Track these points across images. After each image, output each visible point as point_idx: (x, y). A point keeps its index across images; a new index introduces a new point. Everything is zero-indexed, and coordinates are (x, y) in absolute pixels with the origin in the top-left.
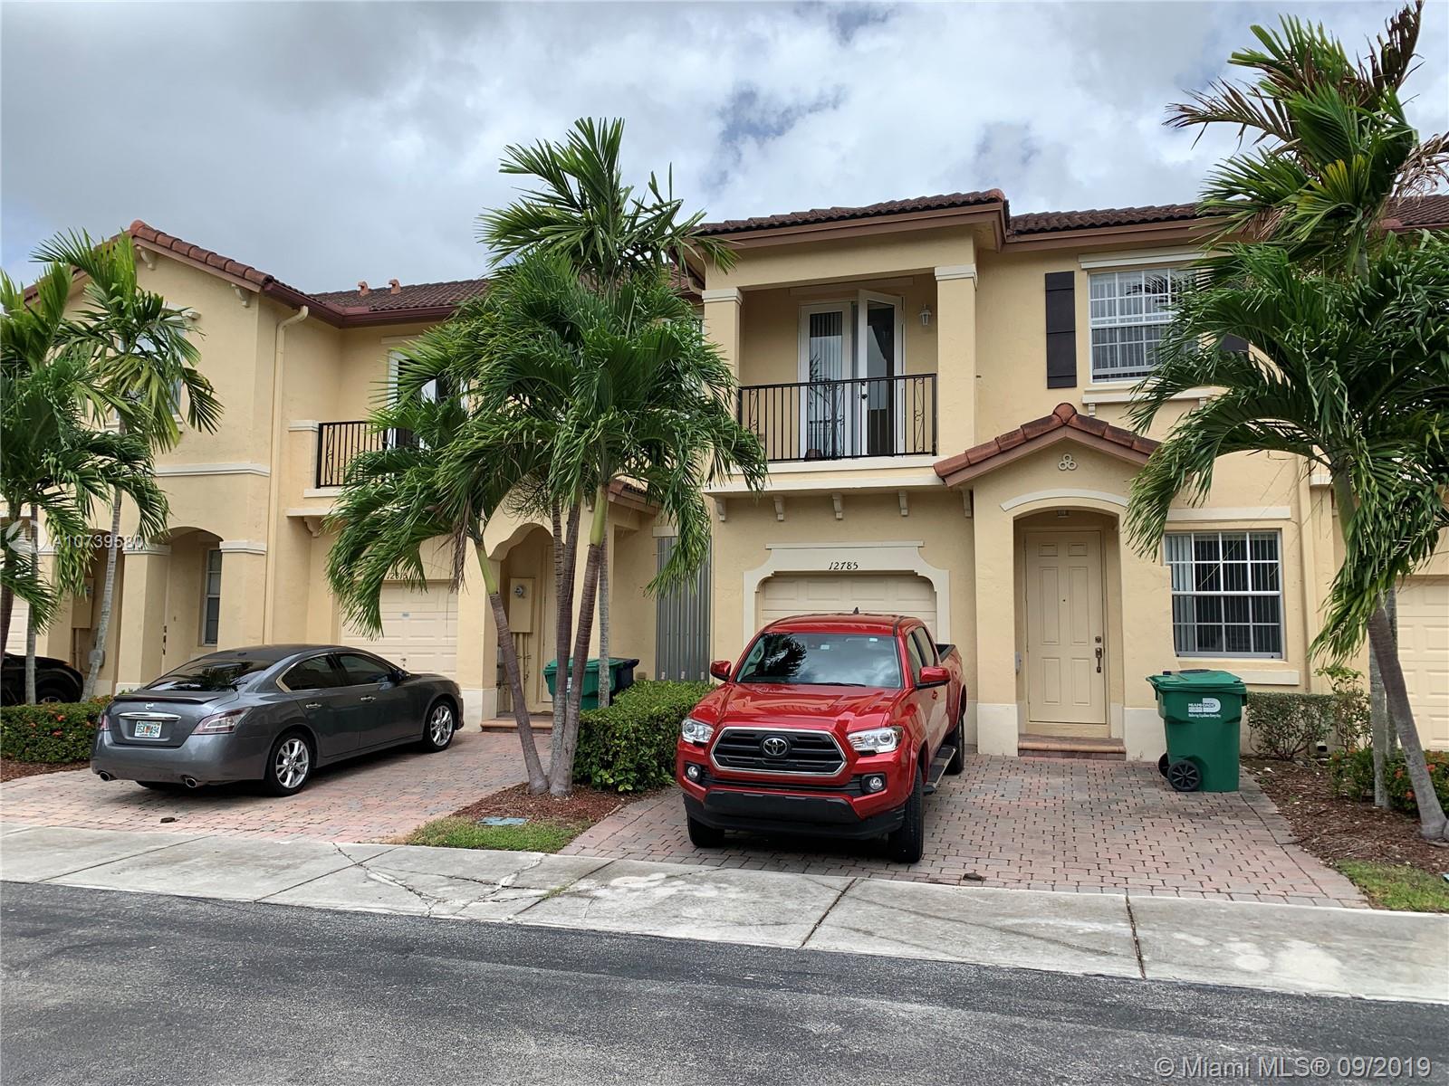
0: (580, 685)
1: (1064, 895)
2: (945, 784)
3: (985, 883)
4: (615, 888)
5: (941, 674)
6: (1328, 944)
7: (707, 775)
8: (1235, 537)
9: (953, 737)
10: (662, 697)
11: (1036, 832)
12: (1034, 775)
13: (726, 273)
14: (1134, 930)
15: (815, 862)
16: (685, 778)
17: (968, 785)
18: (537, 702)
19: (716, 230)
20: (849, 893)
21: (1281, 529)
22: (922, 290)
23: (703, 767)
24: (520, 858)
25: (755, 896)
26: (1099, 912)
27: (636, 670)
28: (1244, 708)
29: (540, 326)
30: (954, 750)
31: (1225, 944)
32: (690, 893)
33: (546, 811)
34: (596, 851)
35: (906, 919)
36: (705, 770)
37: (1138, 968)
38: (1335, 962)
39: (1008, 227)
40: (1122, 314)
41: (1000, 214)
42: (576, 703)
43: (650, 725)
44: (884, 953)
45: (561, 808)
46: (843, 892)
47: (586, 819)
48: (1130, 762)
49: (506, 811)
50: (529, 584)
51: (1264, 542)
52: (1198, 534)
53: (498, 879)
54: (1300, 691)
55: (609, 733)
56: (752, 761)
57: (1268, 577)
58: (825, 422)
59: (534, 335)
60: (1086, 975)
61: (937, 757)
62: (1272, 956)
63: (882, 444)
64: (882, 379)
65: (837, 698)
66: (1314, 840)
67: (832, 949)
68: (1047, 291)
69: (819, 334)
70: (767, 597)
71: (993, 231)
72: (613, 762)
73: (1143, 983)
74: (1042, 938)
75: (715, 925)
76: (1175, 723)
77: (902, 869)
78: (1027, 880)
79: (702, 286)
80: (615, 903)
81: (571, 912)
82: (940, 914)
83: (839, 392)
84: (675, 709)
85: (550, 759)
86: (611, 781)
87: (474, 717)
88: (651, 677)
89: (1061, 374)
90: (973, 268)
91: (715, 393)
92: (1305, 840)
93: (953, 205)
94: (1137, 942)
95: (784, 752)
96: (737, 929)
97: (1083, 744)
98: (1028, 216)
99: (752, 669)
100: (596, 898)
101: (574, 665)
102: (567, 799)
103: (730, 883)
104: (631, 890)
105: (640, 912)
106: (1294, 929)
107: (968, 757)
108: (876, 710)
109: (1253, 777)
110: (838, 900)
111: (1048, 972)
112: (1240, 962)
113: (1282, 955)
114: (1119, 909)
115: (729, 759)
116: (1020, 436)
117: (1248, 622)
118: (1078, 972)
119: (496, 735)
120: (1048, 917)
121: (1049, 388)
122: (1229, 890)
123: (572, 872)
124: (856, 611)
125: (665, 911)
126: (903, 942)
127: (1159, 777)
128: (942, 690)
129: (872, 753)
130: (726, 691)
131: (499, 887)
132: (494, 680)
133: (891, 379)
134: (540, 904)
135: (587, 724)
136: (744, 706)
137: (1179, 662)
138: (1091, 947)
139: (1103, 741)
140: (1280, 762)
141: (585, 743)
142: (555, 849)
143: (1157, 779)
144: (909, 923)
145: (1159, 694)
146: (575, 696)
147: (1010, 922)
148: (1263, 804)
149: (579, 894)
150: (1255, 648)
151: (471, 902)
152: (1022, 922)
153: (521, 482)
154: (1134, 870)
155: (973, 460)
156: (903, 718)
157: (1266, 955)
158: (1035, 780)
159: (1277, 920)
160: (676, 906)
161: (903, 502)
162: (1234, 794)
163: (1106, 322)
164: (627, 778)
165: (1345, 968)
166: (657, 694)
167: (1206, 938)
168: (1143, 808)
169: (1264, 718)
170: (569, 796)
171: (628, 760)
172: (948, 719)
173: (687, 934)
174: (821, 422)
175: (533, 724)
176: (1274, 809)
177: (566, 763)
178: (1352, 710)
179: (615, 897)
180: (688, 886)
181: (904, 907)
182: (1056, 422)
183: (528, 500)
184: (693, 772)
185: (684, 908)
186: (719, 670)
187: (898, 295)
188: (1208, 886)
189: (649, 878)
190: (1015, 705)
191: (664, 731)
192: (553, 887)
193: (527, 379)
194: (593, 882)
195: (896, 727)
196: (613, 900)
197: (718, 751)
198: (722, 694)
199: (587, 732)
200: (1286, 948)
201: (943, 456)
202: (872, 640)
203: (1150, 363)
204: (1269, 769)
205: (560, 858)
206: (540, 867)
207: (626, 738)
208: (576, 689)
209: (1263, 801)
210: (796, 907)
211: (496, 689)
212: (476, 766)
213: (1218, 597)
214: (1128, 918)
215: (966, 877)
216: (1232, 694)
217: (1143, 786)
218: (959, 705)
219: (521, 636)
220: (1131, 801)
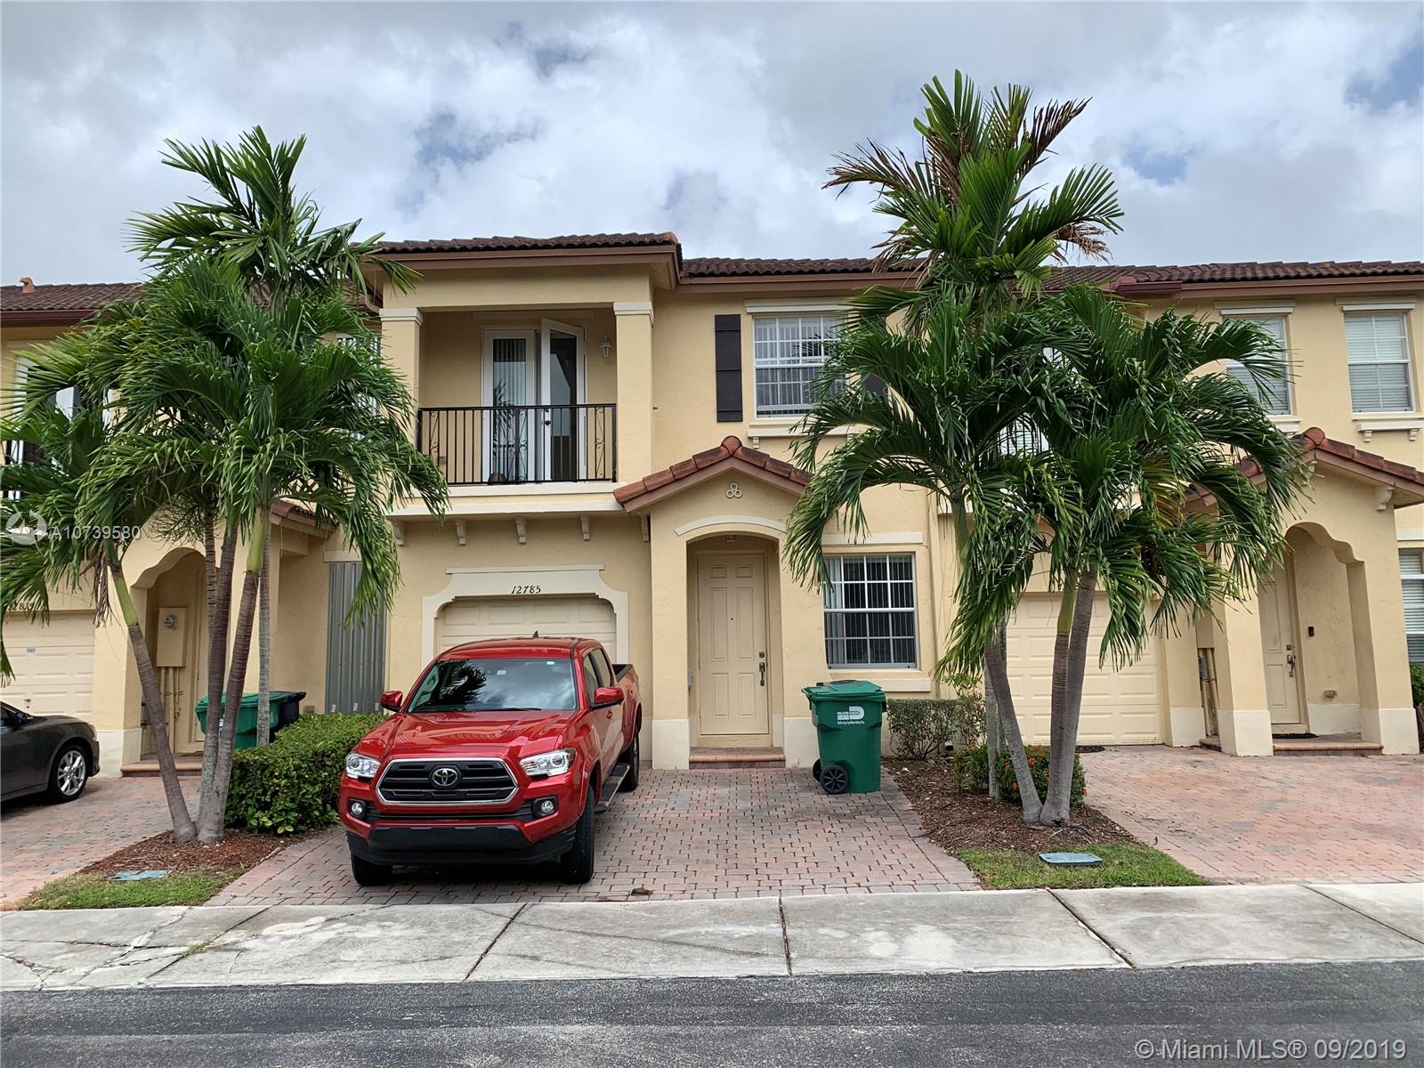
0: (234, 722)
1: (723, 902)
2: (619, 801)
3: (651, 897)
4: (268, 937)
5: (615, 694)
6: (946, 925)
7: (372, 811)
8: (878, 559)
9: (628, 756)
10: (329, 731)
11: (701, 843)
12: (702, 787)
13: (406, 293)
14: (784, 930)
15: (485, 891)
16: (348, 815)
17: (642, 801)
18: (190, 741)
19: (394, 249)
20: (518, 919)
21: (914, 552)
22: (602, 322)
23: (367, 803)
24: (159, 914)
25: (420, 931)
26: (755, 915)
27: (302, 704)
28: (885, 715)
29: (196, 336)
30: (628, 767)
31: (862, 935)
32: (350, 935)
33: (192, 860)
34: (248, 899)
35: (574, 940)
36: (370, 805)
37: (786, 966)
38: (951, 941)
39: (681, 269)
40: (782, 356)
41: (673, 256)
42: (229, 742)
43: (314, 762)
44: (547, 977)
45: (211, 856)
46: (512, 919)
47: (237, 866)
48: (789, 770)
49: (145, 864)
50: (181, 614)
51: (901, 564)
52: (847, 557)
53: (131, 940)
54: (931, 697)
55: (267, 773)
56: (421, 793)
57: (905, 595)
58: (509, 446)
59: (189, 345)
60: (739, 977)
61: (611, 775)
62: (900, 941)
63: (565, 469)
64: (566, 406)
65: (511, 723)
66: (940, 832)
67: (497, 979)
68: (717, 332)
69: (502, 359)
70: (447, 622)
71: (667, 273)
72: (272, 801)
73: (789, 979)
74: (700, 946)
75: (375, 966)
76: (826, 730)
77: (573, 890)
78: (691, 891)
79: (380, 304)
80: (265, 954)
81: (214, 968)
82: (605, 932)
83: (522, 418)
84: (343, 743)
85: (199, 802)
86: (269, 824)
87: (113, 762)
88: (320, 710)
89: (729, 409)
90: (649, 305)
91: (391, 413)
92: (932, 832)
93: (630, 244)
94: (786, 941)
95: (454, 781)
96: (399, 967)
97: (748, 754)
98: (701, 260)
99: (427, 698)
100: (244, 950)
101: (228, 701)
102: (217, 845)
103: (395, 920)
104: (285, 938)
105: (293, 960)
106: (919, 914)
107: (643, 774)
108: (552, 733)
109: (893, 777)
110: (506, 928)
111: (704, 978)
112: (875, 951)
113: (910, 940)
114: (773, 910)
115: (396, 792)
116: (692, 465)
117: (889, 636)
118: (731, 976)
119: (139, 779)
120: (708, 925)
121: (718, 421)
122: (868, 884)
123: (218, 924)
124: (536, 635)
125: (321, 957)
126: (568, 964)
127: (813, 782)
128: (617, 710)
129: (544, 777)
130: (396, 722)
131: (131, 948)
132: (138, 720)
133: (574, 408)
134: (178, 963)
135: (242, 764)
136: (414, 736)
137: (831, 674)
138: (746, 950)
139: (765, 750)
140: (915, 762)
141: (239, 784)
142: (201, 901)
143: (812, 784)
144: (576, 944)
145: (813, 705)
146: (229, 735)
147: (672, 933)
148: (900, 801)
149: (225, 948)
150: (894, 658)
151: (95, 968)
152: (684, 932)
153: (169, 504)
154: (788, 873)
155: (650, 486)
156: (577, 739)
157: (896, 940)
158: (704, 791)
159: (906, 907)
160: (334, 950)
161: (585, 527)
162: (877, 793)
163: (768, 363)
164: (287, 819)
165: (958, 945)
166: (324, 728)
167: (846, 931)
168: (799, 812)
169: (902, 723)
170: (220, 842)
171: (288, 799)
172: (623, 737)
173: (344, 978)
174: (505, 446)
175: (178, 766)
176: (909, 806)
177: (217, 807)
178: (973, 713)
179: (267, 947)
180: (349, 928)
181: (573, 928)
182: (724, 453)
183: (177, 523)
184: (357, 808)
185: (343, 952)
186: (389, 701)
187: (580, 327)
188: (851, 881)
189: (307, 923)
190: (687, 720)
191: (330, 767)
192: (195, 943)
193: (178, 391)
194: (242, 932)
195: (569, 749)
196: (264, 951)
197: (383, 785)
198: (391, 725)
199: (241, 771)
200: (912, 933)
201: (622, 483)
202: (549, 663)
203: (806, 401)
204: (906, 769)
205: (206, 910)
206: (181, 922)
207: (286, 776)
208: (229, 727)
209: (901, 799)
210: (462, 939)
211: (141, 730)
212: (112, 815)
213: (864, 614)
214: (780, 918)
215: (634, 892)
216: (874, 701)
217: (800, 791)
218: (635, 722)
219: (171, 671)
220: (788, 805)
